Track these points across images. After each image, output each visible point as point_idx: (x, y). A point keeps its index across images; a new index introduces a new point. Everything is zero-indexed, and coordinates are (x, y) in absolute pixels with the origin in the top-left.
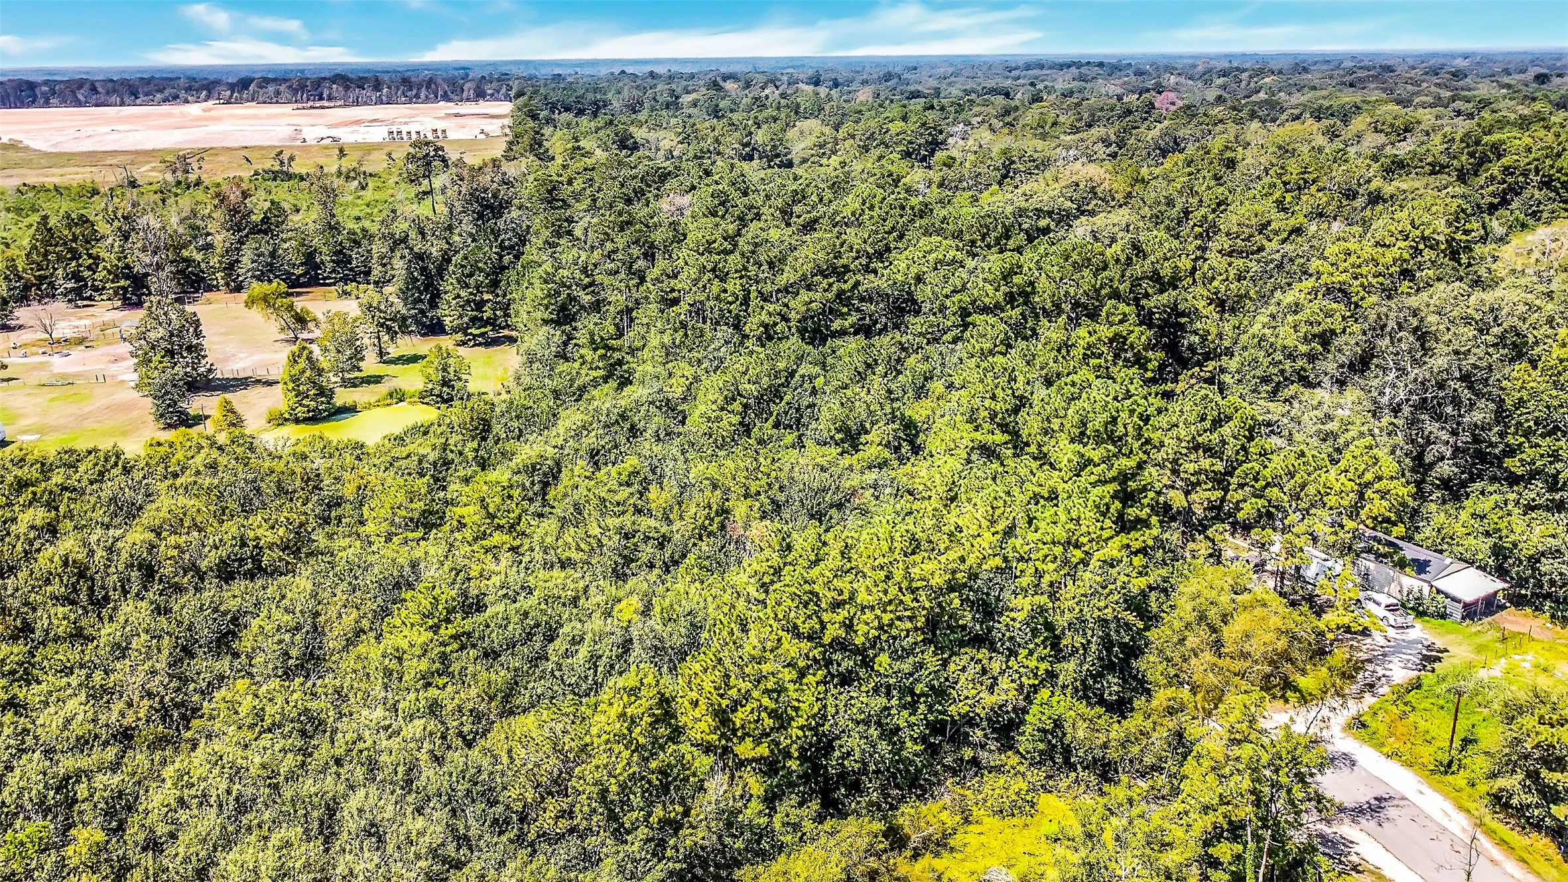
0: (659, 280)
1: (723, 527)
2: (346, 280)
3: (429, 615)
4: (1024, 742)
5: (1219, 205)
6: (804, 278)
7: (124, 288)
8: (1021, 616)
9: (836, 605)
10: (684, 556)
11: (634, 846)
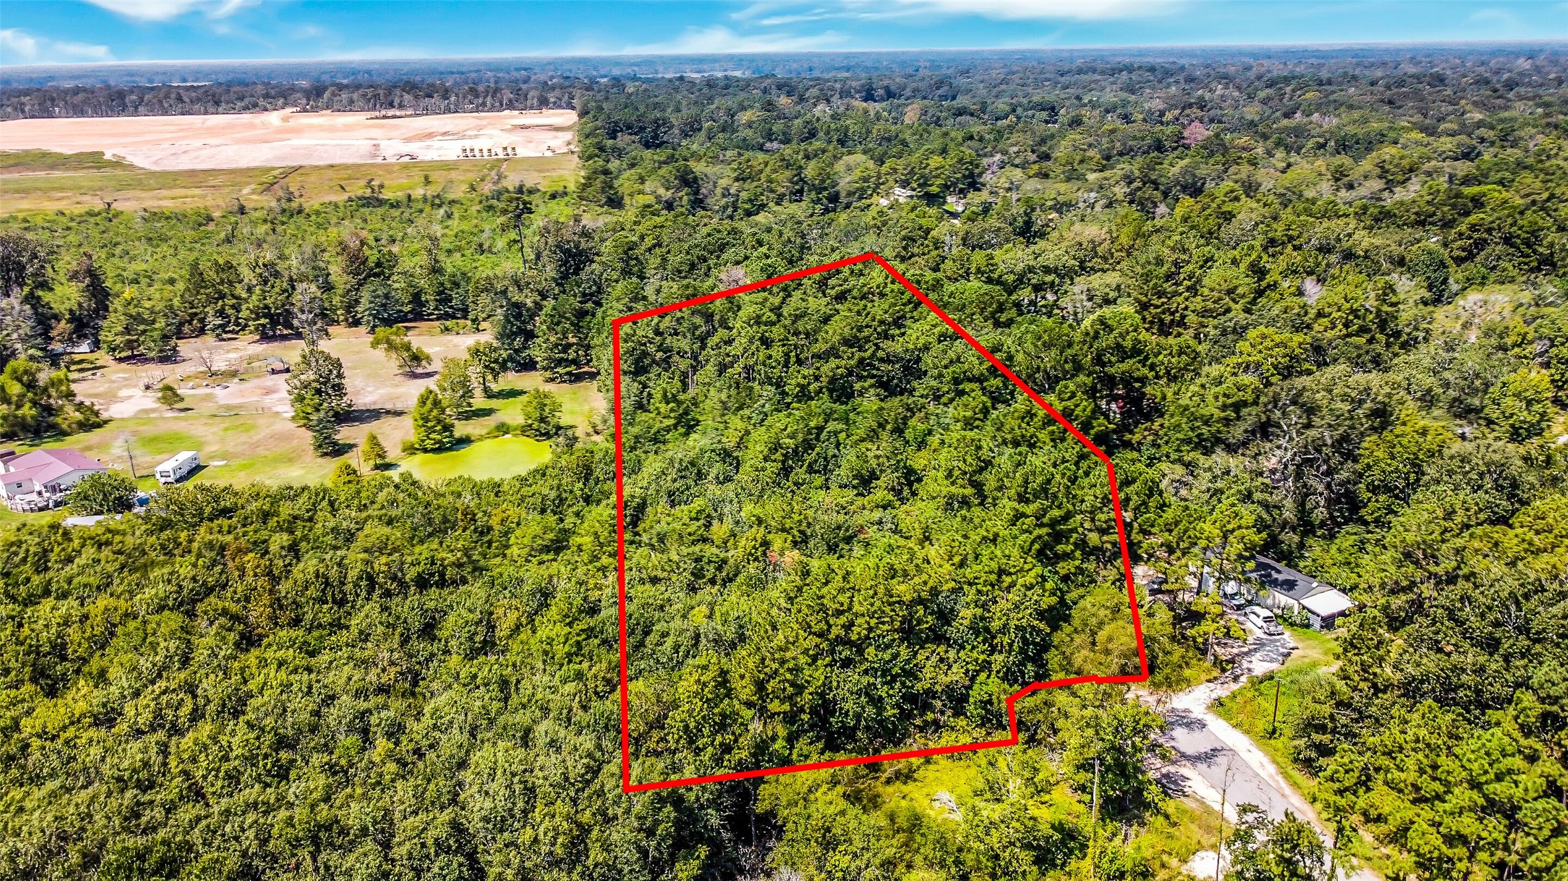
0: (718, 347)
1: (764, 554)
2: (447, 316)
3: (566, 616)
4: (970, 708)
5: (1206, 261)
6: (832, 348)
7: (264, 326)
8: (966, 622)
9: (839, 613)
10: (736, 575)
11: (706, 756)
